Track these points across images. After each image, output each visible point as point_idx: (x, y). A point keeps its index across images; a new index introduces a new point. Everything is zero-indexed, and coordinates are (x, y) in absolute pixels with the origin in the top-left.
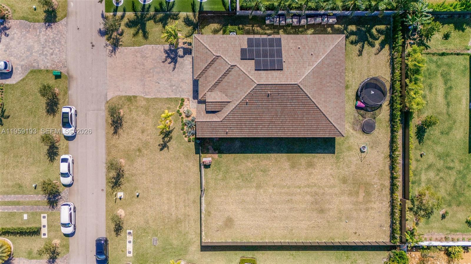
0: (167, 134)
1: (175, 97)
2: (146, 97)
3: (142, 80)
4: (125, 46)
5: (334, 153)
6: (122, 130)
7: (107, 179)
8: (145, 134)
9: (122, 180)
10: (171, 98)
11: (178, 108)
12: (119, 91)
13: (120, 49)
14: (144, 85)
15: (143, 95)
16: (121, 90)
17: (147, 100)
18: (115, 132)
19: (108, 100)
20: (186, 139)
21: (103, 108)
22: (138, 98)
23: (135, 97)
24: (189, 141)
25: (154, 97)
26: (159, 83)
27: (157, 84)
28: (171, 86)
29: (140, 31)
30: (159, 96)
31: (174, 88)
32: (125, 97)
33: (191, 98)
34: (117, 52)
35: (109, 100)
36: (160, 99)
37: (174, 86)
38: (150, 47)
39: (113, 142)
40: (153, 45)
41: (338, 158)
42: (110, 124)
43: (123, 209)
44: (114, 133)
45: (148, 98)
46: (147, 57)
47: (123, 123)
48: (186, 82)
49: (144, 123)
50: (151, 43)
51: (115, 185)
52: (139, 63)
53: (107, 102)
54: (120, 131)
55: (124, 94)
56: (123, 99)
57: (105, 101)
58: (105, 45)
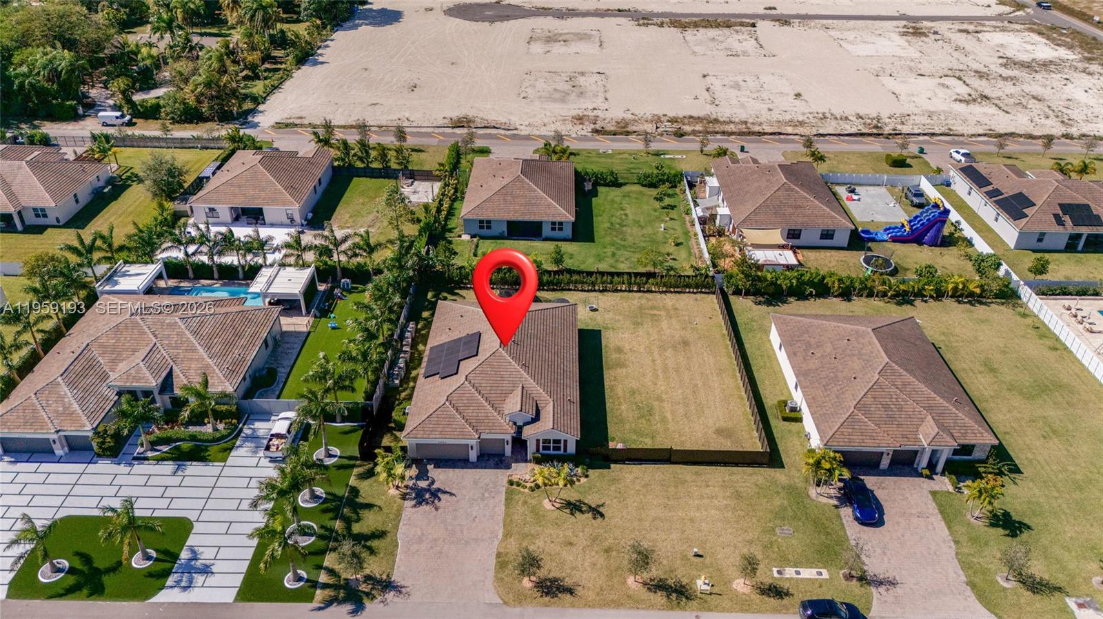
0: (574, 507)
1: (504, 493)
2: (500, 536)
3: (467, 543)
4: (393, 569)
5: (600, 331)
6: (567, 580)
7: (672, 609)
8: (574, 540)
9: (670, 582)
10: (506, 500)
11: (526, 490)
12: (484, 581)
13: (396, 577)
14: (476, 540)
15: (497, 542)
16: (482, 578)
17: (507, 535)
18: (570, 591)
19: (502, 602)
20: (583, 480)
21: (518, 610)
22: (502, 550)
23: (499, 555)
24: (587, 476)
25: (502, 525)
26: (476, 517)
27: (477, 520)
28: (483, 499)
29: (368, 544)
30: (501, 518)
31: (487, 495)
32: (497, 572)
33: (509, 472)
34: (403, 583)
35: (502, 599)
36: (507, 515)
37: (483, 494)
38: (402, 529)
39: (591, 595)
40: (401, 524)
41: (607, 328)
42: (552, 600)
43: (730, 582)
44: (571, 594)
45: (504, 533)
46: (423, 534)
47: (550, 576)
48: (477, 477)
49: (552, 542)
50: (396, 527)
51: (684, 594)
52: (432, 547)
53: (505, 603)
54: (568, 582)
55: (491, 573)
56: (500, 575)
57: (504, 606)
58: (382, 605)
